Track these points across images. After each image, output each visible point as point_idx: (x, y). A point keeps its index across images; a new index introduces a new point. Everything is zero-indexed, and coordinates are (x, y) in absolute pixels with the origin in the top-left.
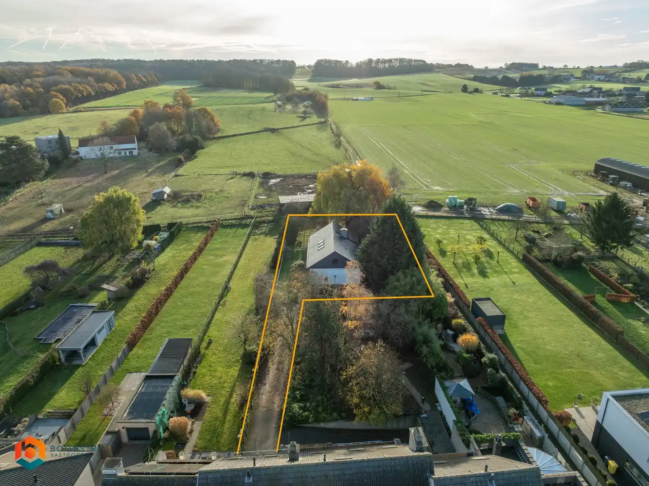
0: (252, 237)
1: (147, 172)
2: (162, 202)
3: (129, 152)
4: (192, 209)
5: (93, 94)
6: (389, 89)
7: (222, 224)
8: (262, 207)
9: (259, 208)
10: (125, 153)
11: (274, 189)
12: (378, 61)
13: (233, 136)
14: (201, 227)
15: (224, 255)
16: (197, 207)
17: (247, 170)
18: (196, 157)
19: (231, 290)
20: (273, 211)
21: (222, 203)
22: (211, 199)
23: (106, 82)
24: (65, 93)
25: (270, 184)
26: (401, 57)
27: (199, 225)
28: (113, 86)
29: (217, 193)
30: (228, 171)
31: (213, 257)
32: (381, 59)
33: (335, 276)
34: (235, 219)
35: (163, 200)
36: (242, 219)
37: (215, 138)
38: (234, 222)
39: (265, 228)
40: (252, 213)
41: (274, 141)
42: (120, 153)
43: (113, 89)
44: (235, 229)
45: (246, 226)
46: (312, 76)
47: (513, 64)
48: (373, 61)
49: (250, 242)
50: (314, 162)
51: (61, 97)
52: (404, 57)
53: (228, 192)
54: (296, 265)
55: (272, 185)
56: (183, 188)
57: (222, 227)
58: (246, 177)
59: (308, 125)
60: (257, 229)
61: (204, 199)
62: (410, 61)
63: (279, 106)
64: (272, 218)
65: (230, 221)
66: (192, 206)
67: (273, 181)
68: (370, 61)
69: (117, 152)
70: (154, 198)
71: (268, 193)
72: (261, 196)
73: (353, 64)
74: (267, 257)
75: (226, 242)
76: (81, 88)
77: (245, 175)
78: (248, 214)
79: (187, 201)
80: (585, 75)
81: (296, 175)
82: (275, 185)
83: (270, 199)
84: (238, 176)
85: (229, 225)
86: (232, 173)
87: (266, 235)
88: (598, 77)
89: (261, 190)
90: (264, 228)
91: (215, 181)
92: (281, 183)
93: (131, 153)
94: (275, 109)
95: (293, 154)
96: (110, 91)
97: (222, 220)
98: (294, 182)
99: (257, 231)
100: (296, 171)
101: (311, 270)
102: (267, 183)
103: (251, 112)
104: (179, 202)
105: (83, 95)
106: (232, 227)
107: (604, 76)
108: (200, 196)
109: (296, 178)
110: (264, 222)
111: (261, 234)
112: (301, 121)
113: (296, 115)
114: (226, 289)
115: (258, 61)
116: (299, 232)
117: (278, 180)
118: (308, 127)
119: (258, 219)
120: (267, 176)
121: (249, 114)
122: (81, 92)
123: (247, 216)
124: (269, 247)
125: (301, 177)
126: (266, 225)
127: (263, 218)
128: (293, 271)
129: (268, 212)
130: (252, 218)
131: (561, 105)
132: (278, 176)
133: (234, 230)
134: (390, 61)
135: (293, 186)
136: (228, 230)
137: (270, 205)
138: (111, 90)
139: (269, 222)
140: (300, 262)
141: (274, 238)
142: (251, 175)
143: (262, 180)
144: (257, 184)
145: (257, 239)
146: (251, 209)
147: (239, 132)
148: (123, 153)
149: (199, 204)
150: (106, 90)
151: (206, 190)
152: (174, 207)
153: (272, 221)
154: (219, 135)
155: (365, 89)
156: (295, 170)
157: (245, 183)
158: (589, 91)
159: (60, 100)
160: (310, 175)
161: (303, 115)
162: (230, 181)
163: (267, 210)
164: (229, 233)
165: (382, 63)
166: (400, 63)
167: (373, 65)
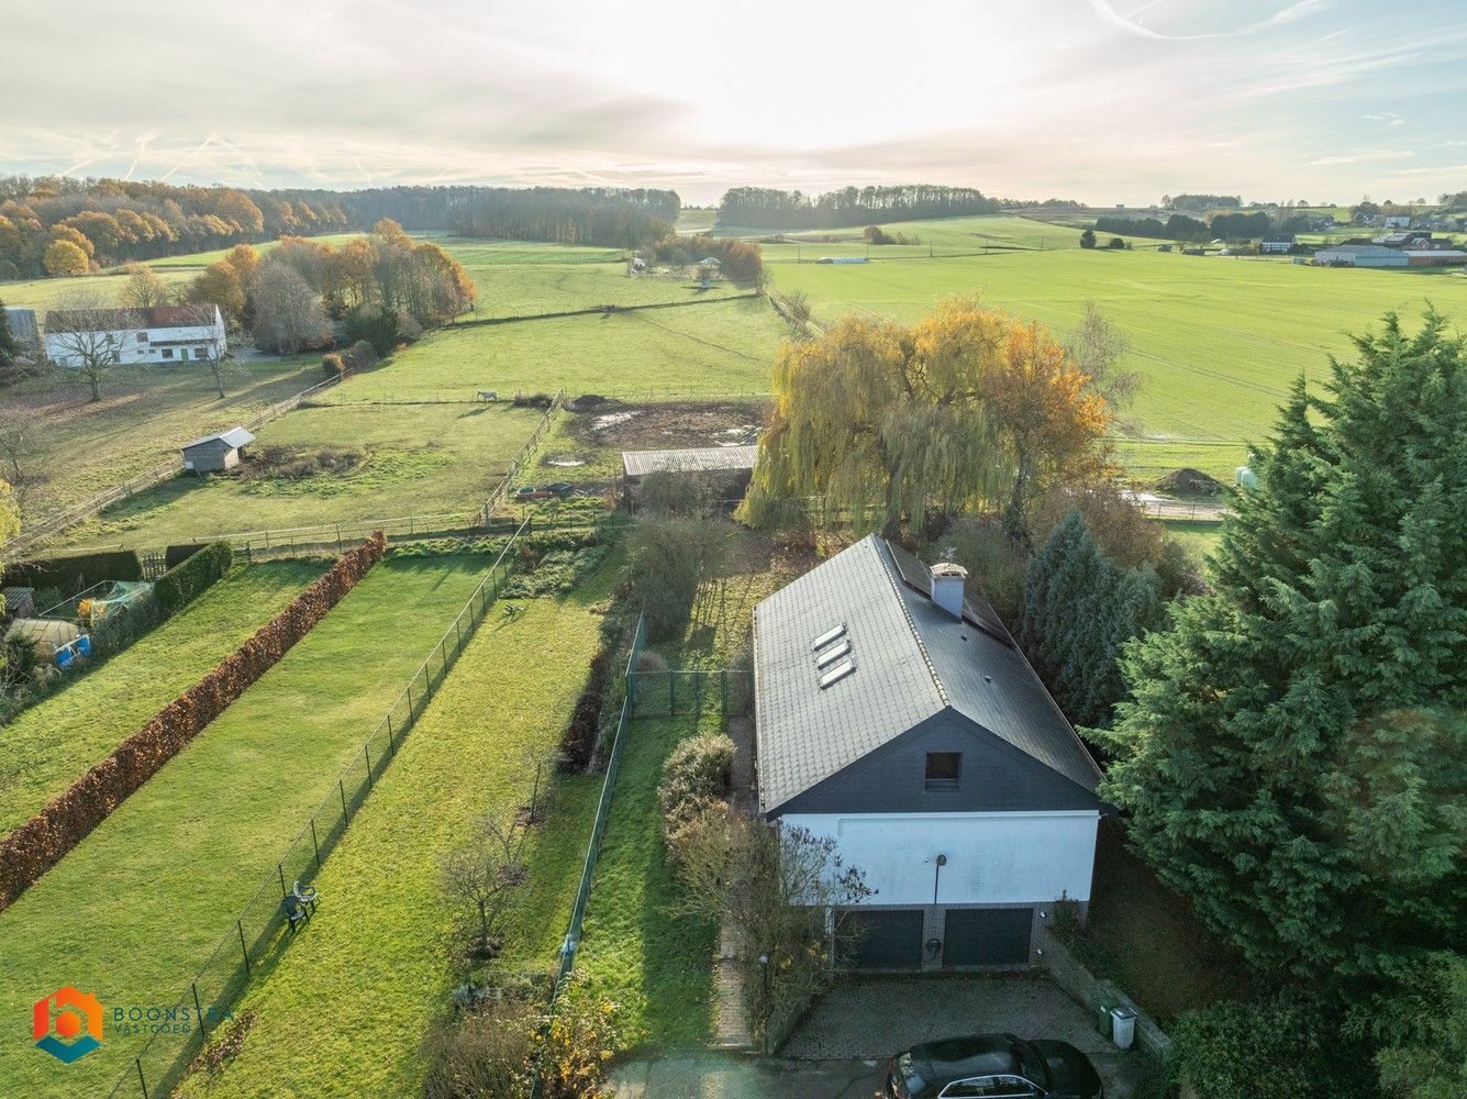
0: (501, 606)
1: (222, 397)
2: (212, 476)
3: (196, 350)
4: (306, 500)
5: (172, 239)
6: (904, 242)
7: (391, 550)
8: (560, 491)
9: (549, 497)
10: (184, 353)
11: (611, 438)
12: (869, 192)
13: (509, 320)
14: (305, 562)
15: (356, 691)
16: (326, 495)
17: (530, 392)
18: (388, 364)
19: (315, 922)
20: (598, 506)
21: (421, 483)
22: (389, 468)
23: (210, 212)
24: (94, 231)
25: (599, 426)
26: (923, 183)
27: (300, 555)
28: (229, 223)
29: (414, 451)
30: (469, 394)
31: (300, 700)
32: (877, 188)
33: (941, 860)
34: (451, 533)
35: (220, 471)
36: (473, 532)
37: (457, 325)
38: (439, 543)
39: (560, 569)
40: (519, 513)
41: (619, 332)
42: (168, 354)
43: (227, 230)
44: (441, 572)
45: (486, 558)
46: (717, 224)
47: (1184, 197)
48: (857, 191)
49: (486, 629)
50: (739, 373)
51: (82, 238)
52: (930, 184)
53: (454, 448)
54: (690, 759)
55: (605, 429)
56: (305, 437)
57: (387, 565)
58: (522, 410)
59: (714, 301)
60: (527, 572)
61: (364, 469)
62: (943, 191)
63: (639, 268)
64: (592, 530)
65: (424, 542)
66: (309, 491)
67: (607, 420)
68: (852, 192)
69: (159, 351)
70: (190, 465)
71: (587, 450)
72: (563, 460)
73: (812, 197)
74: (552, 700)
75: (388, 625)
76: (139, 221)
77: (520, 403)
78: (503, 515)
79: (304, 473)
80: (1360, 217)
81: (683, 403)
82: (614, 428)
83: (593, 470)
84: (500, 407)
85: (418, 556)
86: (481, 398)
87: (564, 594)
88: (1394, 220)
89: (568, 443)
90: (557, 568)
91: (421, 419)
92: (636, 426)
93: (201, 353)
94: (629, 272)
95: (674, 357)
96: (219, 234)
97: (392, 538)
98: (677, 419)
99: (527, 581)
100: (684, 395)
101: (791, 821)
102: (588, 425)
103: (565, 277)
104: (269, 478)
105: (143, 239)
106: (428, 566)
107: (1408, 219)
108: (351, 460)
109: (683, 411)
110: (561, 545)
111: (540, 592)
112: (695, 294)
113: (681, 284)
114: (291, 916)
115: (593, 192)
116: (700, 586)
117: (628, 416)
118: (715, 305)
119: (536, 535)
120: (590, 405)
121: (561, 281)
122: (138, 230)
123: (496, 521)
124: (569, 649)
125: (698, 408)
126: (567, 555)
127: (557, 531)
128: (676, 799)
129: (580, 508)
130: (512, 528)
131: (1348, 267)
132: (625, 408)
133: (433, 575)
134: (897, 191)
135: (675, 431)
136: (410, 577)
137: (591, 487)
138: (223, 232)
139: (580, 544)
140: (710, 742)
141: (593, 611)
142: (540, 403)
143: (573, 415)
144: (555, 426)
145: (523, 614)
146: (520, 500)
147: (527, 314)
148: (177, 355)
149: (340, 484)
150: (208, 230)
151: (381, 443)
152: (244, 492)
153: (591, 543)
154: (471, 317)
155: (844, 244)
156: (679, 391)
157: (520, 425)
158: (1401, 239)
159: (78, 247)
160: (728, 404)
161: (699, 284)
162: (471, 419)
163: (578, 504)
164: (410, 590)
165: (877, 195)
166: (919, 197)
167: (858, 202)
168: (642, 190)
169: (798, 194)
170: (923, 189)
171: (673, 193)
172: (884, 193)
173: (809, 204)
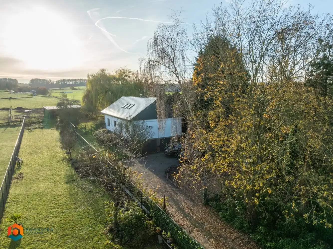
11: (31, 113)
12: (68, 80)
25: (25, 111)
36: (9, 123)
55: (28, 112)
63: (13, 92)
68: (64, 80)
73: (54, 81)
87: (42, 128)
92: (36, 111)
94: (11, 93)
99: (30, 127)
112: (32, 96)
117: (32, 110)
120: (20, 109)
123: (13, 121)
132: (30, 109)
134: (75, 80)
139: (40, 122)
142: (5, 109)
153: (42, 122)
155: (65, 90)
165: (71, 81)
166: (81, 82)
167: (66, 83)
168: (6, 79)
169: (50, 80)
170: (81, 80)
171: (15, 80)
172: (72, 80)
173: (53, 82)
